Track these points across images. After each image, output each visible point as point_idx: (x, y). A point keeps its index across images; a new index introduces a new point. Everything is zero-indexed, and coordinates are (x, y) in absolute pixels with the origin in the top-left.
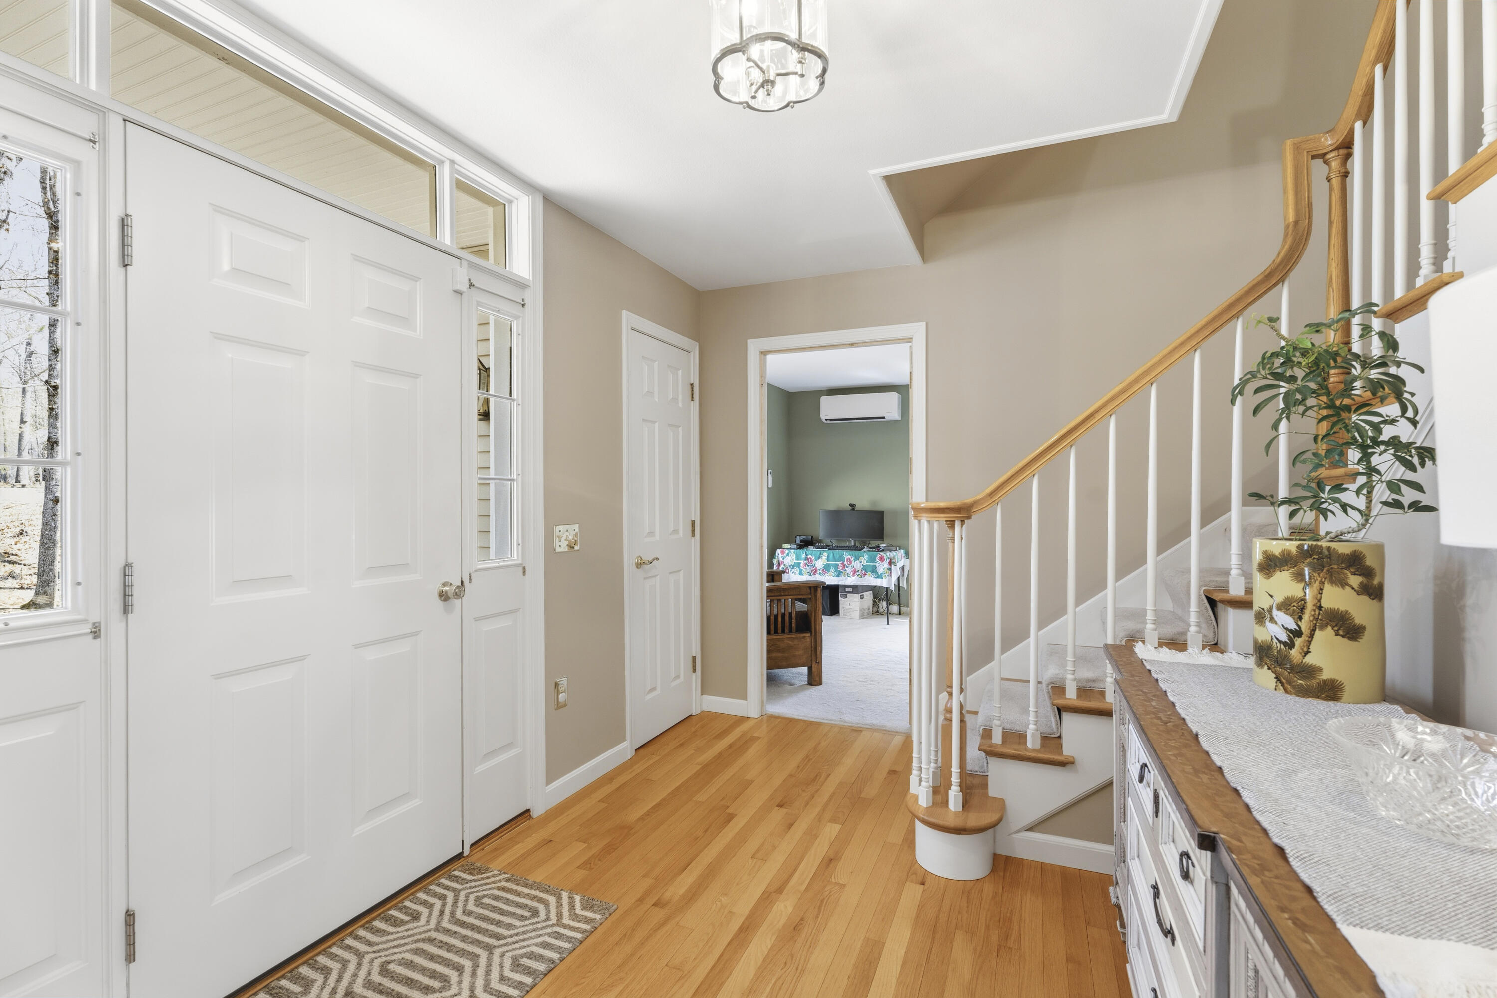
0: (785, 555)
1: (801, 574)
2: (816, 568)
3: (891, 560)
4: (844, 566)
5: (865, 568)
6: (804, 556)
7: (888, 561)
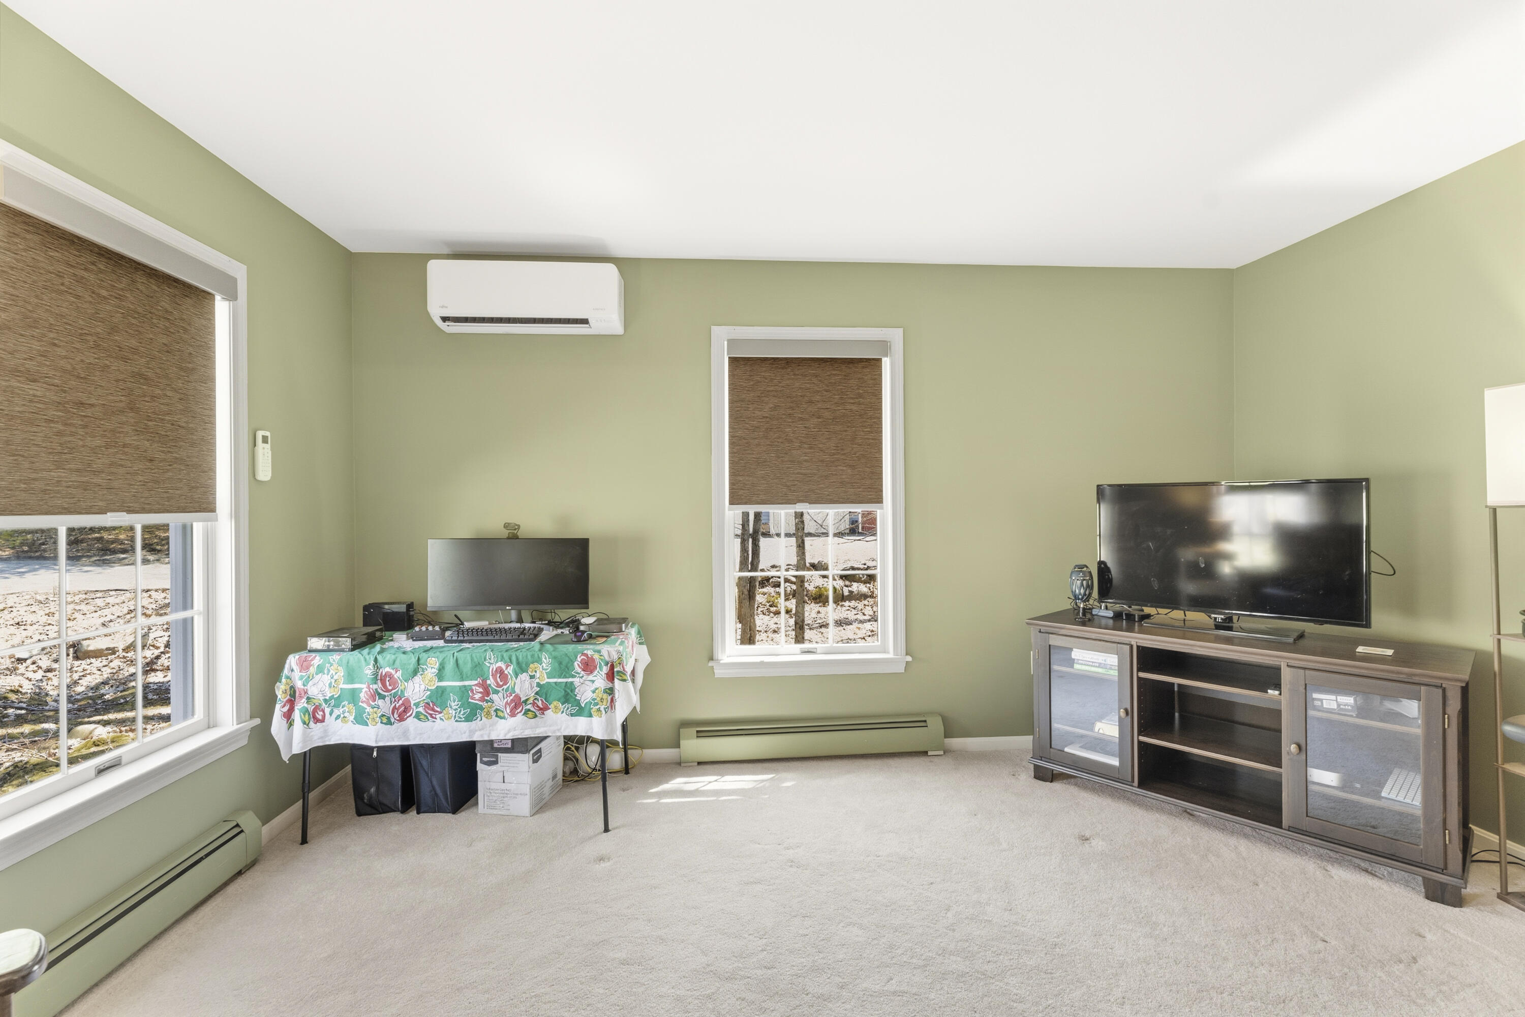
0: (312, 670)
1: (360, 720)
2: (407, 701)
3: (612, 667)
4: (486, 691)
5: (543, 691)
6: (369, 671)
7: (605, 669)
